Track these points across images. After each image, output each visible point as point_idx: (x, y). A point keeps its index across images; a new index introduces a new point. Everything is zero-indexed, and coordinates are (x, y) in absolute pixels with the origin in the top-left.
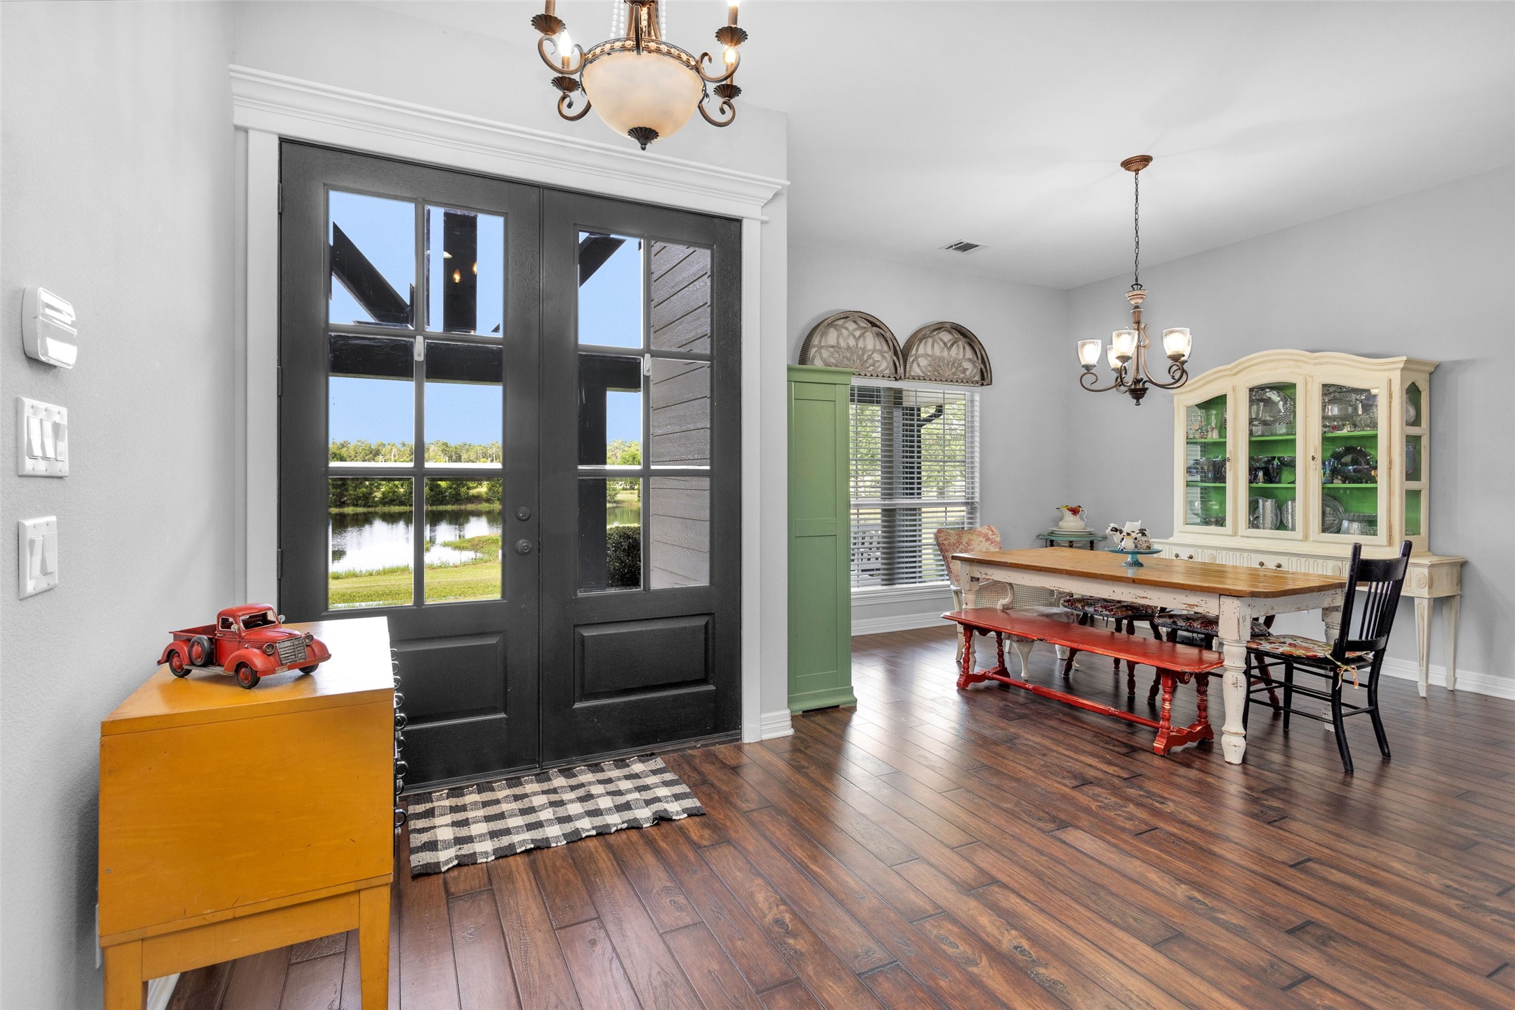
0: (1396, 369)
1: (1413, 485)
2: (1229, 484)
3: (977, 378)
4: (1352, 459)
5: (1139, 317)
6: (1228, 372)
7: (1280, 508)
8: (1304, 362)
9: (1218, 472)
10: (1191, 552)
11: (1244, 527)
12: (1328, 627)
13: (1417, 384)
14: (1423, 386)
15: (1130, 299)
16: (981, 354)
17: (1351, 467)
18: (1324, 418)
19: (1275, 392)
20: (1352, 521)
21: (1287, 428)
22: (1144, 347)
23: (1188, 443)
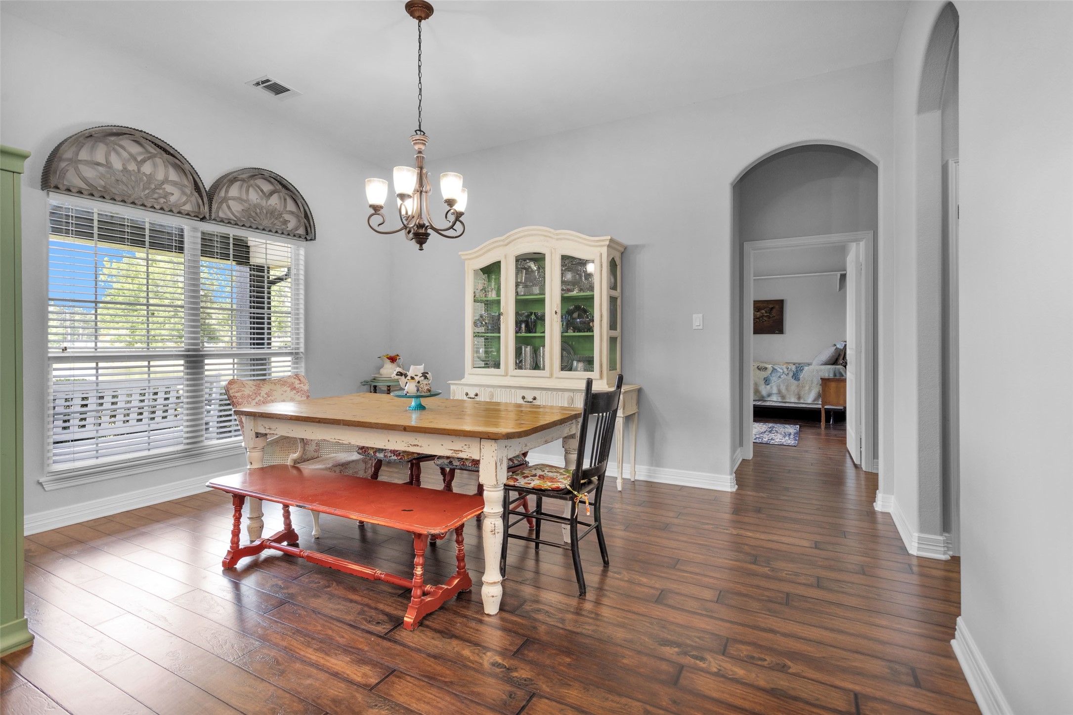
0: (604, 245)
1: (614, 333)
2: (502, 335)
3: (301, 231)
4: (578, 315)
5: (422, 162)
6: (501, 243)
7: (536, 352)
8: (550, 237)
9: (495, 326)
10: (476, 390)
11: (512, 369)
12: (567, 452)
13: (615, 259)
14: (618, 261)
15: (414, 144)
16: (304, 207)
17: (578, 320)
18: (563, 282)
19: (533, 263)
20: (579, 361)
21: (540, 290)
22: (426, 192)
23: (475, 301)
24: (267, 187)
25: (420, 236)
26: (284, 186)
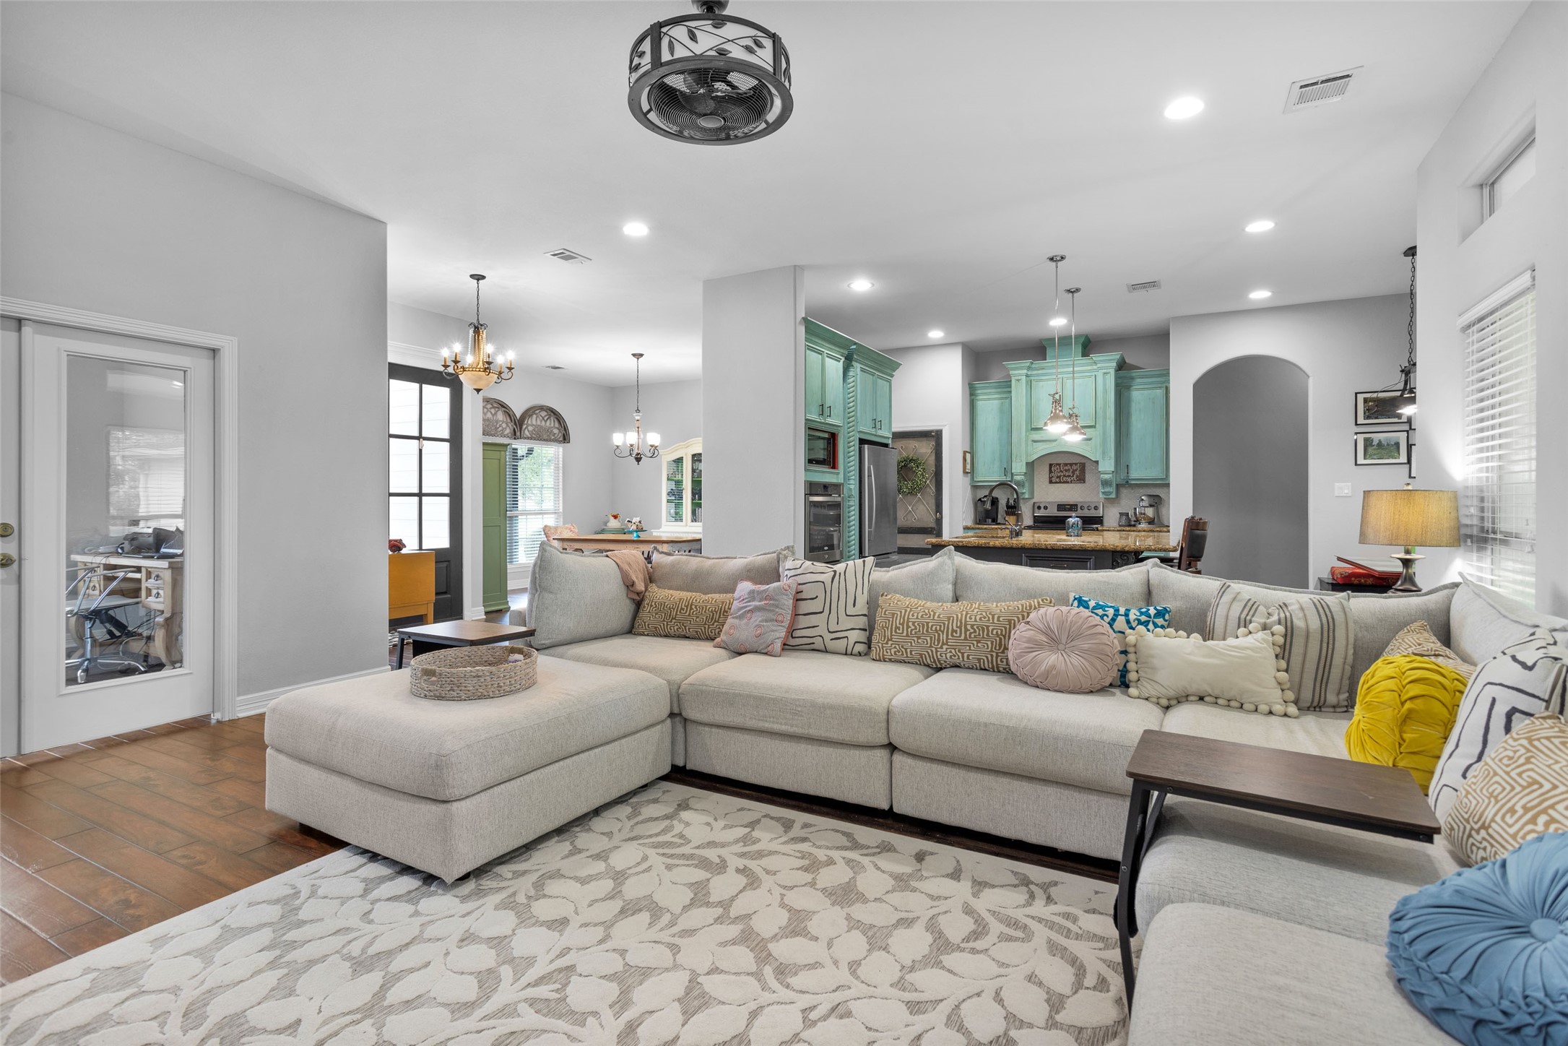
3: (561, 439)
5: (638, 425)
6: (681, 448)
9: (680, 495)
11: (690, 521)
16: (564, 425)
22: (640, 440)
23: (668, 480)
24: (543, 414)
25: (638, 459)
26: (555, 414)
